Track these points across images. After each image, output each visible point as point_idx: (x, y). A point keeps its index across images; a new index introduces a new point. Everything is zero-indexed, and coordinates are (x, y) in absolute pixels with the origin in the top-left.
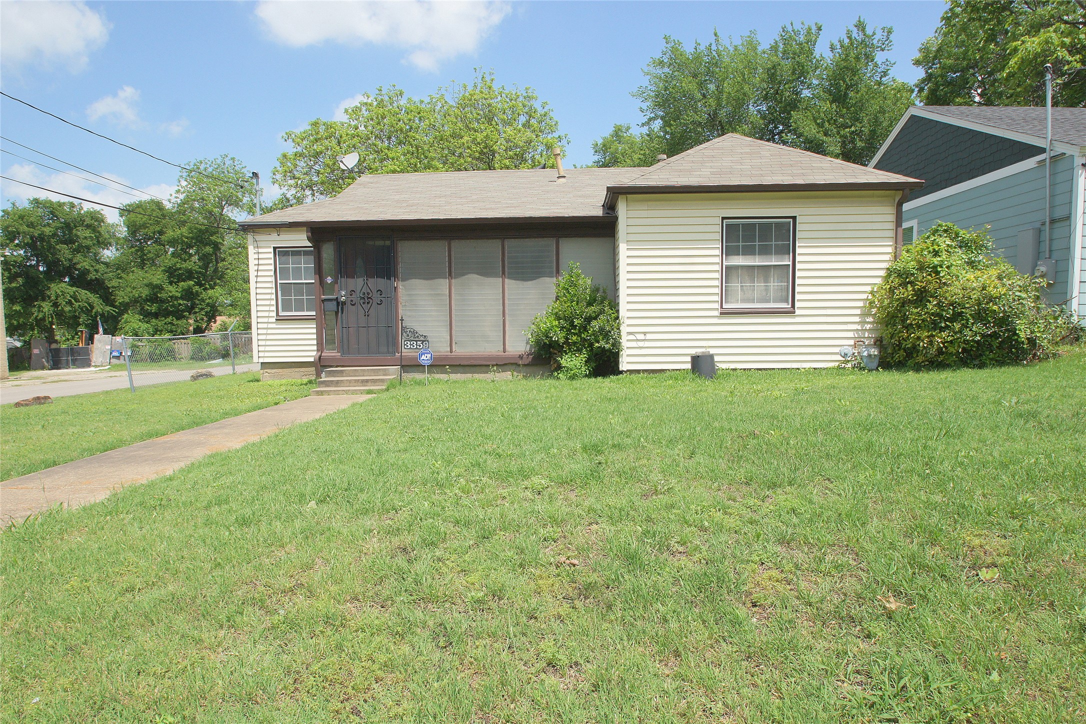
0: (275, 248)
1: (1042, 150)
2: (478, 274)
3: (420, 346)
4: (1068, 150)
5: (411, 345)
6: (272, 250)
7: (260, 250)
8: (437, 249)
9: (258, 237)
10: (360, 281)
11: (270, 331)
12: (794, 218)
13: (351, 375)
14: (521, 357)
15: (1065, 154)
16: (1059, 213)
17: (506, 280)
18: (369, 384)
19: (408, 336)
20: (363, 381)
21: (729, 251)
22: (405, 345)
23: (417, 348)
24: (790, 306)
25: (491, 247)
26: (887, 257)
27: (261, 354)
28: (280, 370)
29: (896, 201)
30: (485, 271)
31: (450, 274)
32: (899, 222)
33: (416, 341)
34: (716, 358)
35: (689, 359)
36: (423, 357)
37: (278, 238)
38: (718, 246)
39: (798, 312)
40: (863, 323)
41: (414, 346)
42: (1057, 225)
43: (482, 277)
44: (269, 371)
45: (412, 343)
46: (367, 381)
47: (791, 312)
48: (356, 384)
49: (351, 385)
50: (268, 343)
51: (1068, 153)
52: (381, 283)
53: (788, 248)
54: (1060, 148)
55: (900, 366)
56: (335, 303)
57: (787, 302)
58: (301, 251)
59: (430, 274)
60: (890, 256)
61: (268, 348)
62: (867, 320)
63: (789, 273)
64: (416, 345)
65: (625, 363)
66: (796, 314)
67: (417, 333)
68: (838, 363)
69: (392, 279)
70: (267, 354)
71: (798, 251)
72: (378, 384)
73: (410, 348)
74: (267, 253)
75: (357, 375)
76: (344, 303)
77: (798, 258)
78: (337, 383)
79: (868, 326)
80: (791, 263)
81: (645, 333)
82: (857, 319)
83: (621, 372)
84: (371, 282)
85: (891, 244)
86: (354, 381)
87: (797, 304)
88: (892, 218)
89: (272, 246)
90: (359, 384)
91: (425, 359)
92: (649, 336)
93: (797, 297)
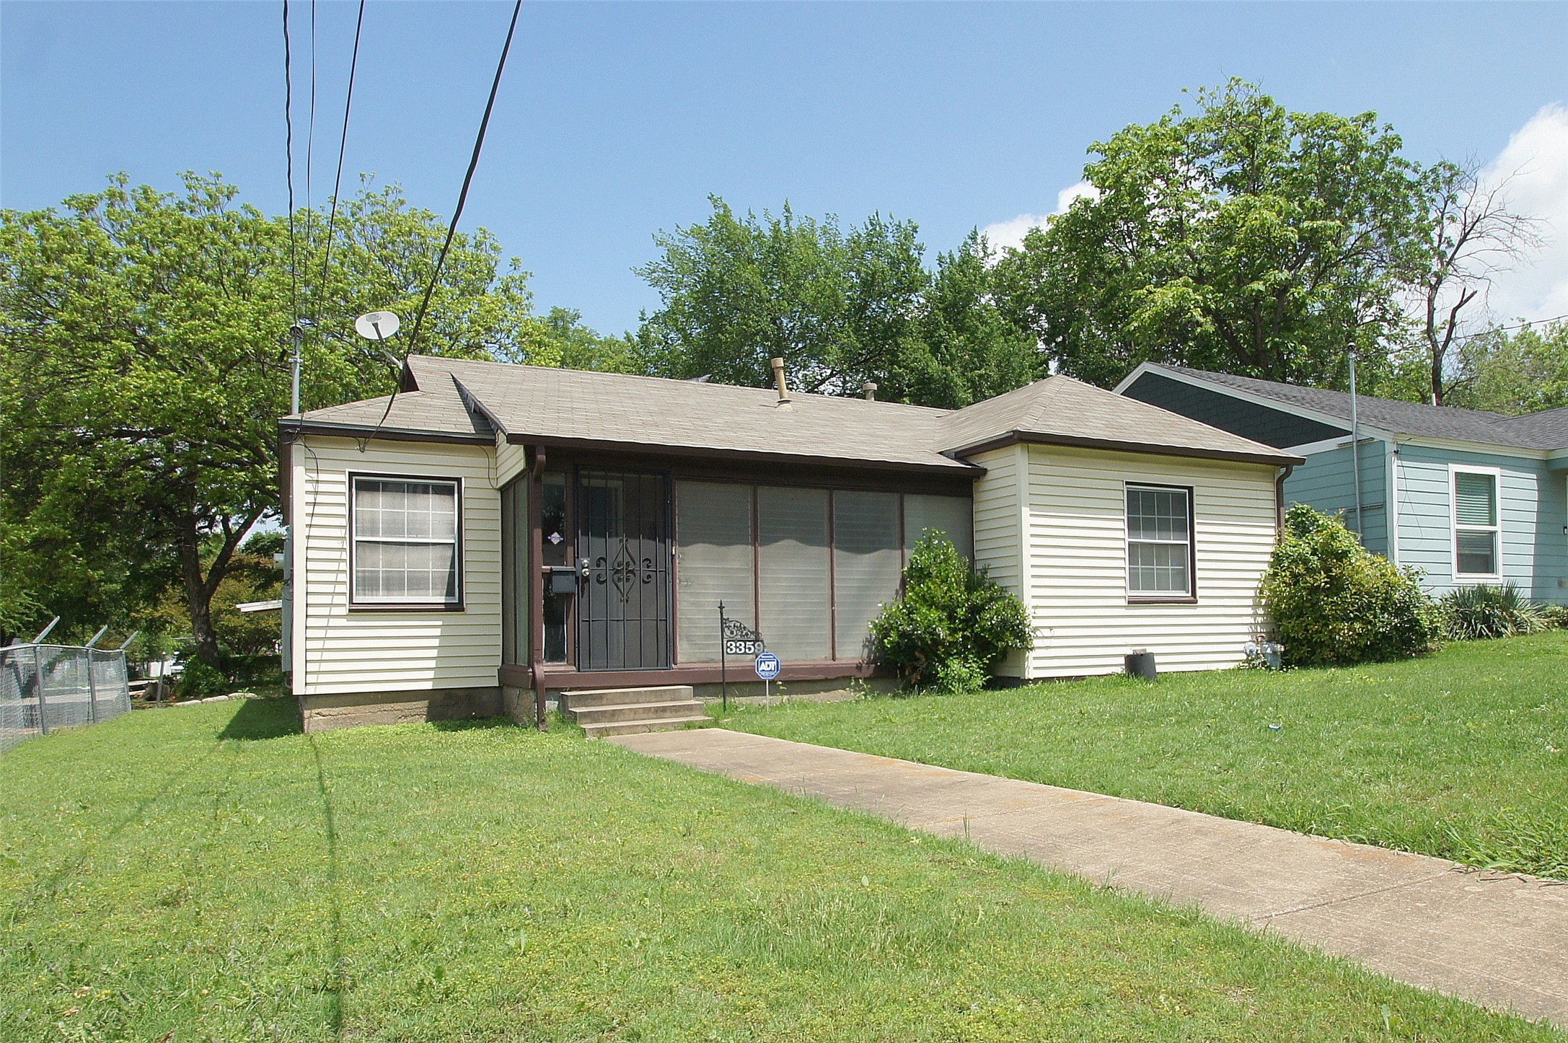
0: (351, 474)
1: (1347, 433)
2: (797, 539)
3: (750, 649)
4: (1378, 435)
5: (736, 647)
6: (345, 478)
7: (322, 477)
8: (733, 497)
9: (321, 451)
10: (614, 543)
11: (331, 633)
12: (1190, 489)
13: (616, 701)
14: (859, 667)
15: (1373, 439)
16: (1370, 500)
17: (835, 551)
18: (668, 714)
19: (732, 633)
20: (657, 710)
21: (1133, 526)
22: (728, 647)
23: (745, 653)
24: (1190, 594)
25: (813, 500)
26: (1271, 540)
27: (311, 679)
28: (351, 709)
29: (1276, 478)
30: (807, 537)
31: (755, 540)
32: (1280, 502)
33: (745, 642)
34: (1157, 659)
35: (1122, 661)
36: (763, 667)
37: (361, 456)
38: (1122, 517)
39: (1200, 602)
40: (1255, 615)
41: (740, 650)
42: (1367, 513)
43: (804, 546)
44: (324, 711)
45: (738, 645)
46: (664, 709)
47: (1193, 601)
48: (645, 716)
49: (637, 716)
50: (326, 656)
51: (1377, 438)
52: (648, 547)
53: (1186, 526)
54: (1366, 433)
55: (1303, 663)
56: (572, 578)
57: (1184, 588)
58: (403, 484)
59: (722, 536)
60: (1273, 538)
61: (325, 667)
62: (1259, 612)
63: (1188, 557)
64: (745, 647)
65: (1031, 668)
66: (1198, 604)
67: (745, 628)
68: (1237, 663)
69: (668, 541)
70: (323, 678)
71: (1197, 528)
72: (681, 713)
73: (736, 653)
74: (336, 483)
75: (627, 701)
76: (586, 579)
77: (1197, 537)
78: (613, 715)
79: (1260, 619)
80: (1188, 542)
81: (1051, 628)
82: (1250, 611)
83: (1026, 682)
84: (633, 544)
85: (1274, 525)
86: (641, 711)
87: (1199, 592)
88: (1272, 496)
89: (347, 470)
90: (651, 715)
91: (766, 669)
92: (1057, 632)
93: (1199, 583)
